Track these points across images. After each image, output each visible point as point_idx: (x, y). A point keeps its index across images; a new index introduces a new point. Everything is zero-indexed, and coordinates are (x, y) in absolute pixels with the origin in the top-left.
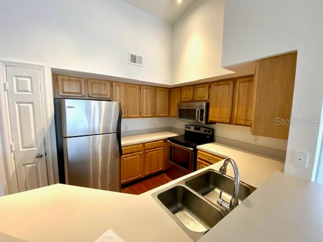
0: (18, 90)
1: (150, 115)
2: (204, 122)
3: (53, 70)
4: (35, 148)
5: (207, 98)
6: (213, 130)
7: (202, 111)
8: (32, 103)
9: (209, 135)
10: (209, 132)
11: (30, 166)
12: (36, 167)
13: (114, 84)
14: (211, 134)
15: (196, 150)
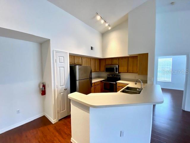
0: (60, 62)
1: (94, 71)
2: (117, 73)
3: (70, 54)
4: (64, 86)
5: (118, 64)
6: (120, 75)
7: (117, 68)
8: (64, 67)
9: (118, 78)
10: (118, 76)
11: (62, 94)
12: (64, 94)
13: (83, 58)
14: (119, 77)
15: (116, 83)
